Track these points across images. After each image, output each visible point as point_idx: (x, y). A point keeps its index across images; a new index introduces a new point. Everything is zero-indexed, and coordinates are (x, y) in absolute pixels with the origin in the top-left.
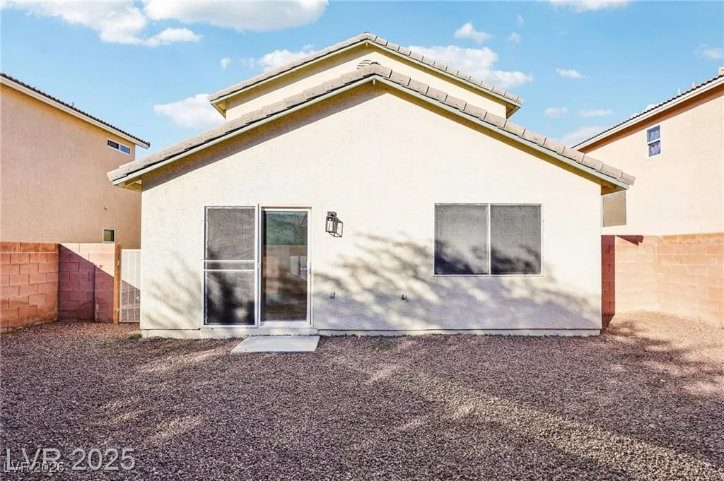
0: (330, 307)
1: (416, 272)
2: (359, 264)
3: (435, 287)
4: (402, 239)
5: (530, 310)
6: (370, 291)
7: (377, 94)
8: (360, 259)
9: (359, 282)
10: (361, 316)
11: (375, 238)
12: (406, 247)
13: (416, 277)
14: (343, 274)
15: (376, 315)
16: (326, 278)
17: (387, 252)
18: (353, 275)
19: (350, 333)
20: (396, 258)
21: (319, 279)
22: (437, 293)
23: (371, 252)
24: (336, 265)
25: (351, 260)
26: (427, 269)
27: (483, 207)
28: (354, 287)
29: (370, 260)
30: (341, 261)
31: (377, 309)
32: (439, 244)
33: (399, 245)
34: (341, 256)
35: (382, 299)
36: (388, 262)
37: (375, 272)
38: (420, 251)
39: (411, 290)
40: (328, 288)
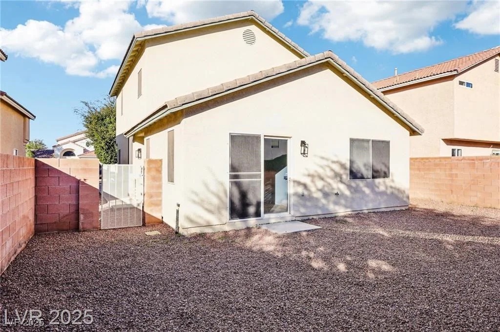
0: (301, 201)
1: (341, 178)
2: (315, 174)
3: (349, 187)
4: (335, 159)
5: (385, 197)
6: (320, 190)
7: (323, 69)
8: (316, 171)
9: (315, 185)
10: (316, 207)
11: (323, 158)
12: (337, 164)
13: (341, 181)
14: (307, 181)
15: (324, 205)
16: (299, 183)
17: (329, 166)
18: (313, 181)
19: (311, 218)
20: (332, 170)
21: (296, 184)
22: (350, 190)
23: (322, 167)
24: (304, 175)
25: (312, 172)
26: (346, 177)
27: (368, 141)
28: (313, 189)
29: (321, 171)
30: (306, 173)
31: (324, 201)
32: (351, 162)
33: (333, 162)
34: (307, 169)
35: (326, 195)
36: (330, 174)
37: (322, 179)
38: (343, 166)
39: (339, 189)
40: (300, 190)
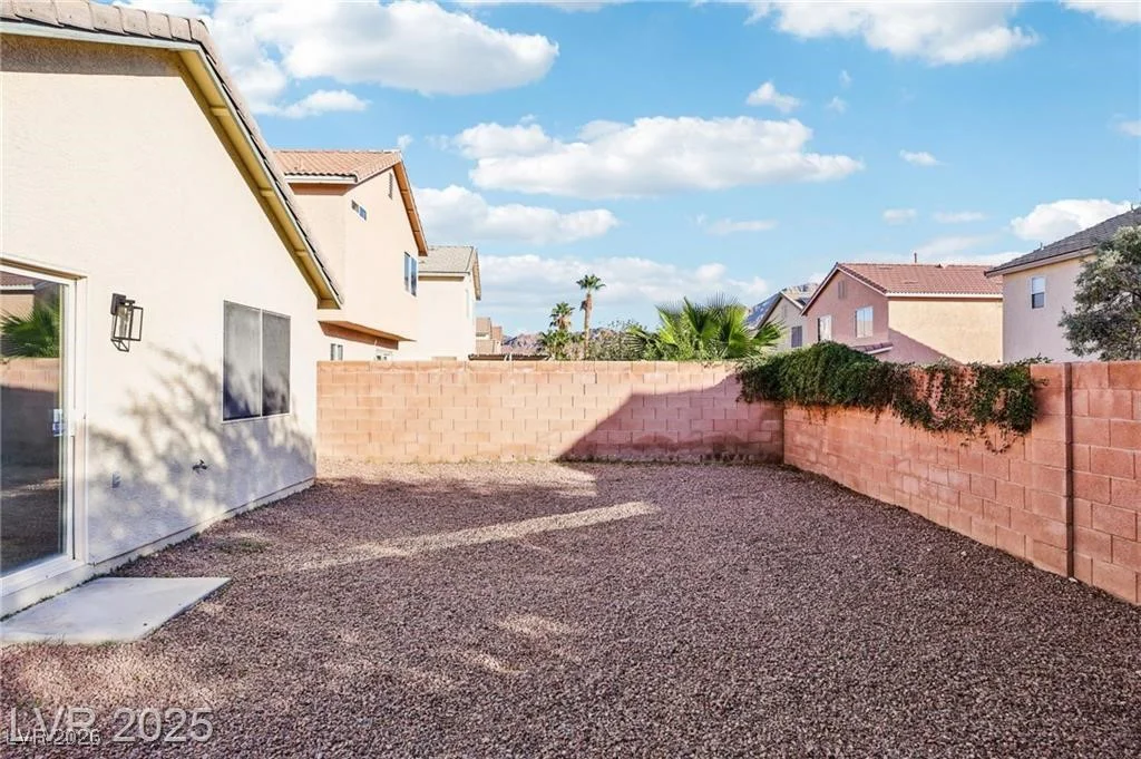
0: (116, 506)
1: (207, 417)
2: (152, 408)
3: (223, 439)
4: (196, 359)
6: (163, 458)
8: (152, 397)
9: (152, 445)
10: (151, 513)
11: (169, 354)
12: (199, 373)
13: (208, 427)
14: (127, 429)
15: (171, 504)
16: (109, 441)
17: (180, 381)
18: (145, 431)
19: (134, 557)
20: (191, 393)
21: (101, 445)
22: (224, 449)
23: (165, 383)
24: (123, 412)
25: (143, 401)
26: (217, 413)
28: (145, 457)
29: (163, 395)
30: (128, 404)
31: (170, 493)
32: (227, 367)
33: (193, 368)
34: (130, 392)
35: (176, 470)
36: (184, 404)
37: (168, 422)
38: (210, 378)
39: (202, 447)
40: (112, 464)
